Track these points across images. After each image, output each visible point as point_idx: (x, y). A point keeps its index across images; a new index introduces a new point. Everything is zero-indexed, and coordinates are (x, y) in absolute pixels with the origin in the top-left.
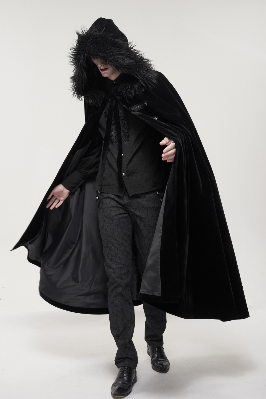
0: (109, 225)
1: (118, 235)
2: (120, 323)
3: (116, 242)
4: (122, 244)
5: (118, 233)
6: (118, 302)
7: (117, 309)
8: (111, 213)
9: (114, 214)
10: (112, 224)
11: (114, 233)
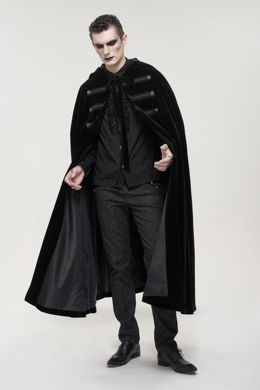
0: (106, 216)
1: (114, 226)
2: (121, 304)
3: (113, 232)
4: (119, 234)
5: (115, 224)
6: (118, 286)
7: (117, 291)
8: (107, 205)
9: (110, 206)
10: (109, 215)
11: (110, 224)
